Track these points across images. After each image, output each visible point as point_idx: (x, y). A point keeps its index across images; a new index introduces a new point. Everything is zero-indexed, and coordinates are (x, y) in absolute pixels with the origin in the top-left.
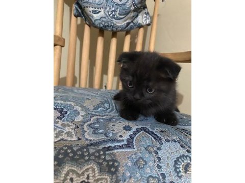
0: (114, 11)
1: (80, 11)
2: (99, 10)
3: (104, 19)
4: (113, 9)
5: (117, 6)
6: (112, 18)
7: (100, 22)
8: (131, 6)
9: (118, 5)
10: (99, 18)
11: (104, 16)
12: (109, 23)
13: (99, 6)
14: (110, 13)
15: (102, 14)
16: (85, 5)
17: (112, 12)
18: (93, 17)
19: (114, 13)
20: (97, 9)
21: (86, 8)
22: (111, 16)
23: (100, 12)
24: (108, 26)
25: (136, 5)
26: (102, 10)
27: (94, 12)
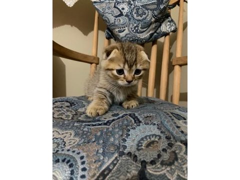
0: (137, 26)
1: (110, 33)
2: (124, 29)
3: (128, 36)
4: (136, 25)
5: (138, 22)
6: (135, 33)
7: (125, 38)
8: (152, 18)
9: (140, 20)
10: (124, 35)
11: (129, 33)
12: (134, 38)
13: (123, 26)
14: (133, 29)
15: (127, 31)
16: (113, 27)
17: (135, 28)
18: (119, 36)
19: (136, 28)
20: (122, 29)
21: (113, 31)
22: (135, 31)
23: (124, 30)
24: (133, 40)
25: (156, 16)
26: (126, 28)
27: (120, 32)
